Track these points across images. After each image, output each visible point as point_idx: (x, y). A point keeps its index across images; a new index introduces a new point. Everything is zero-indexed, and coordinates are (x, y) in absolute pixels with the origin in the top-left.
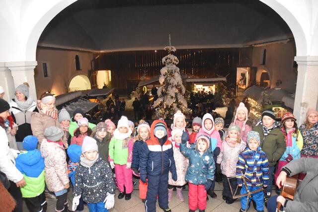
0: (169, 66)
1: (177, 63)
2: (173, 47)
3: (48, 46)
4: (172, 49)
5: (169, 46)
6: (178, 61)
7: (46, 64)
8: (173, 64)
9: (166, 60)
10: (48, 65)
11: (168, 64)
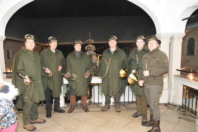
0: (89, 52)
1: (94, 50)
2: (92, 40)
3: (11, 38)
4: (91, 41)
5: (89, 39)
6: (95, 48)
7: (9, 50)
8: (92, 50)
9: (88, 48)
10: (10, 51)
11: (89, 50)
